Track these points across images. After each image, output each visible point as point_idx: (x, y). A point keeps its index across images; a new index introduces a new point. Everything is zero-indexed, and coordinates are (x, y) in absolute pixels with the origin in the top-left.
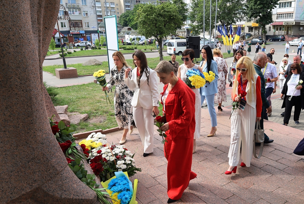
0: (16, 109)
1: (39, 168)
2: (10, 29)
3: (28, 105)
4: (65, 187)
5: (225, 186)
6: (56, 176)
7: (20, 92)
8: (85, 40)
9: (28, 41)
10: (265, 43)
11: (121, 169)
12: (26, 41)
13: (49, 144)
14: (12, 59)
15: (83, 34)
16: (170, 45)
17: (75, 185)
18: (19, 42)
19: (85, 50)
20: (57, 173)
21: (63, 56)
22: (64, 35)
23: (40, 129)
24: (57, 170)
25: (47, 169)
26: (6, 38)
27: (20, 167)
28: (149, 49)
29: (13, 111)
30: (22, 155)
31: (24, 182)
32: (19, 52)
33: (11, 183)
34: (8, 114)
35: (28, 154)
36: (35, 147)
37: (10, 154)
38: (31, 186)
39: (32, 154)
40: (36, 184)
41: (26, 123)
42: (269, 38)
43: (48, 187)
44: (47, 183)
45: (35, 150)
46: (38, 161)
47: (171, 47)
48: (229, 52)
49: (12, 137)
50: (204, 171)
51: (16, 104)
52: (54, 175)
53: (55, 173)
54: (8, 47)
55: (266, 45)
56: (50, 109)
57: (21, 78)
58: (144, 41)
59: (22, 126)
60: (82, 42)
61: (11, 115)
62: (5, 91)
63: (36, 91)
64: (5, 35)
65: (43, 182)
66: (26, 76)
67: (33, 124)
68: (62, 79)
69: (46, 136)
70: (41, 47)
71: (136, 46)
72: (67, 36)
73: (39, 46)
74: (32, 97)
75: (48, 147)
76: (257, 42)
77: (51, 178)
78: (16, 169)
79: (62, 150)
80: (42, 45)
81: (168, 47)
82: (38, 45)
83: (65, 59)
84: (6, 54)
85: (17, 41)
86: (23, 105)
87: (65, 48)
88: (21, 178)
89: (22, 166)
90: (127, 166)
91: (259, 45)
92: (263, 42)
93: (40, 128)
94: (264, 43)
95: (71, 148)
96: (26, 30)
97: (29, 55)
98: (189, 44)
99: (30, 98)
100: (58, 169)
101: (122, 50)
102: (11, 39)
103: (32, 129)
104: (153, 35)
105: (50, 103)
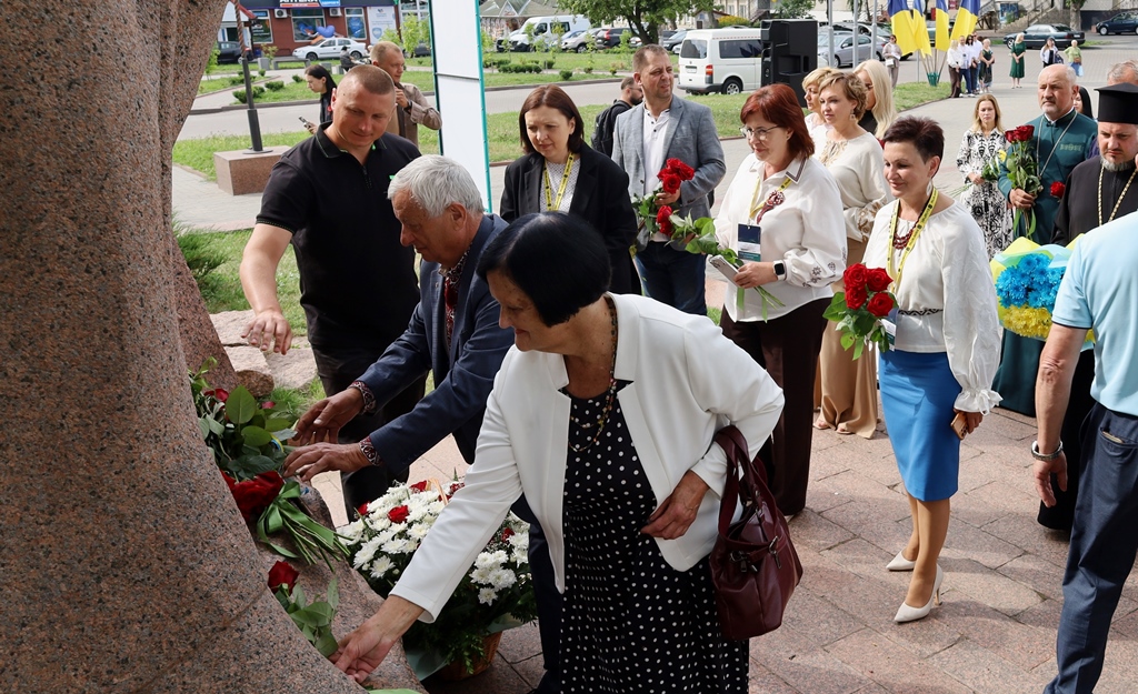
0: (57, 350)
1: (145, 605)
2: (44, 14)
3: (106, 331)
4: (254, 685)
5: (940, 659)
6: (214, 637)
7: (73, 278)
8: (340, 31)
9: (119, 62)
10: (1080, 43)
11: (493, 587)
12: (112, 62)
13: (191, 498)
14: (46, 139)
15: (334, 9)
16: (692, 51)
17: (298, 678)
18: (80, 68)
19: (341, 73)
20: (220, 626)
21: (248, 100)
22: (256, 14)
23: (152, 432)
24: (220, 611)
25: (179, 607)
26: (27, 53)
27: (63, 603)
28: (606, 68)
29: (43, 358)
30: (71, 548)
31: (76, 670)
32: (80, 110)
33: (16, 676)
34: (19, 370)
35: (96, 544)
36: (129, 513)
37: (18, 545)
38: (104, 685)
39: (113, 544)
40: (127, 677)
41: (94, 409)
42: (1094, 19)
43: (180, 687)
44: (174, 671)
45: (127, 526)
46: (141, 575)
47: (695, 62)
48: (934, 79)
49: (33, 472)
50: (845, 589)
51: (57, 327)
52: (205, 634)
53: (212, 623)
54: (36, 90)
55: (1082, 48)
56: (192, 335)
57: (83, 216)
58: (581, 38)
59: (77, 420)
60: (328, 40)
61: (31, 376)
62: (11, 275)
63: (142, 271)
64: (22, 38)
65: (158, 668)
66: (102, 208)
67: (126, 411)
68: (243, 193)
69: (178, 461)
70: (171, 79)
71: (549, 57)
72: (268, 18)
73: (164, 78)
74: (127, 294)
75: (185, 508)
76: (1046, 38)
77: (195, 648)
78: (42, 611)
79: (244, 522)
80: (172, 71)
81: (683, 62)
82: (157, 77)
83: (259, 110)
84: (25, 118)
85: (71, 63)
86: (86, 332)
87: (259, 66)
88: (65, 650)
89: (68, 599)
90: (517, 577)
91: (1054, 49)
92: (1071, 37)
93: (153, 426)
94: (1074, 42)
95: (279, 505)
96: (112, 19)
97: (119, 120)
98: (771, 53)
99: (118, 302)
100: (226, 605)
101: (491, 75)
102: (47, 58)
103: (120, 435)
104: (623, 13)
105: (196, 307)
